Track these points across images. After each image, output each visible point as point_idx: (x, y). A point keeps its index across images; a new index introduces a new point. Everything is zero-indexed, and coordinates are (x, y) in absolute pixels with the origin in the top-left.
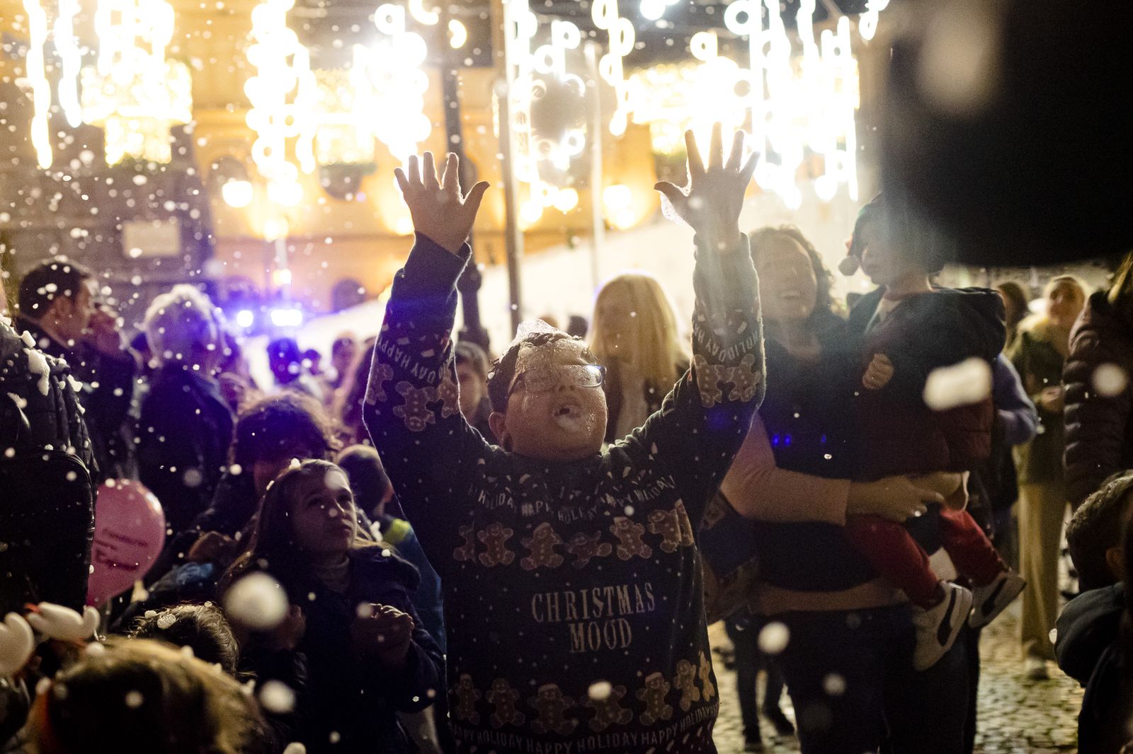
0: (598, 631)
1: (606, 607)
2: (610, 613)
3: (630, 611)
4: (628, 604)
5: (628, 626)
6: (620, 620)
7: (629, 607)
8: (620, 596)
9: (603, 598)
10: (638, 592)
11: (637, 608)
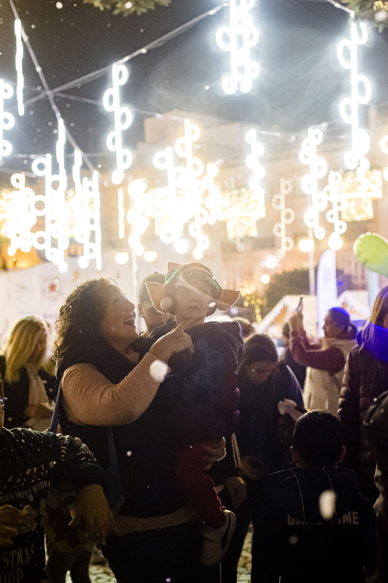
0: (5, 577)
1: (10, 563)
2: (12, 566)
3: (22, 563)
4: (22, 559)
5: (21, 571)
6: (17, 569)
7: (22, 561)
8: (18, 555)
9: (9, 558)
10: (27, 552)
11: (26, 560)
